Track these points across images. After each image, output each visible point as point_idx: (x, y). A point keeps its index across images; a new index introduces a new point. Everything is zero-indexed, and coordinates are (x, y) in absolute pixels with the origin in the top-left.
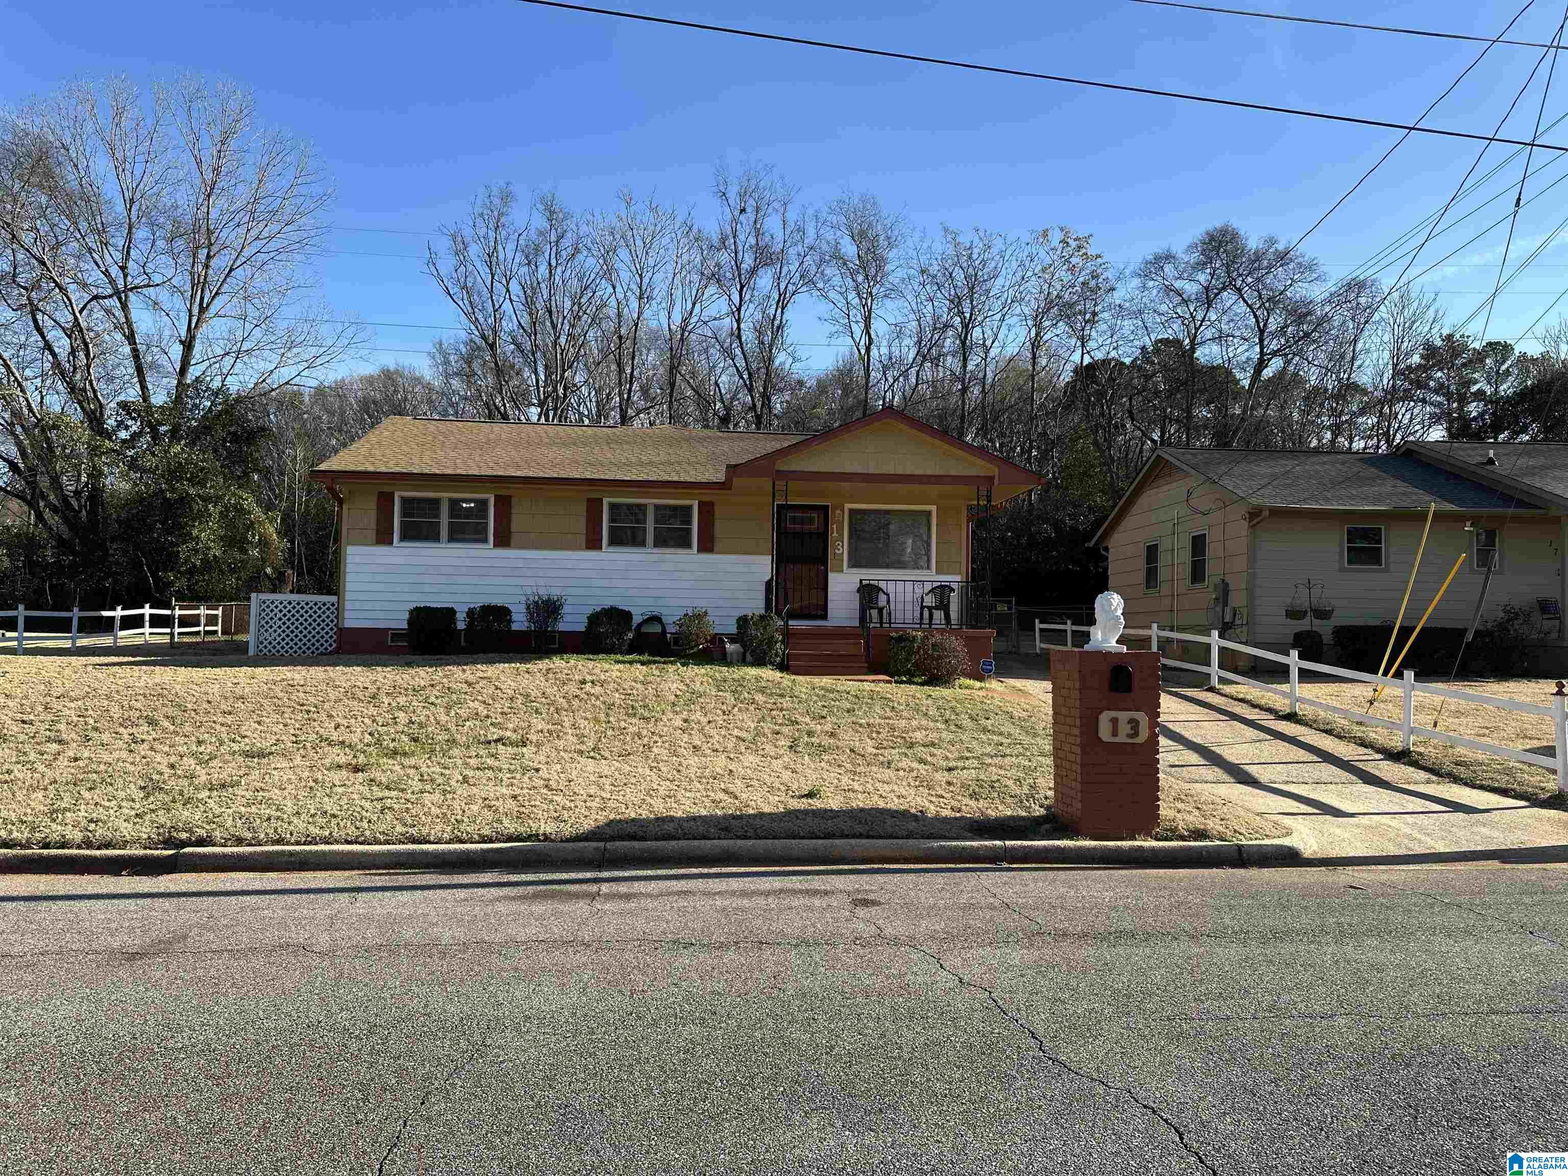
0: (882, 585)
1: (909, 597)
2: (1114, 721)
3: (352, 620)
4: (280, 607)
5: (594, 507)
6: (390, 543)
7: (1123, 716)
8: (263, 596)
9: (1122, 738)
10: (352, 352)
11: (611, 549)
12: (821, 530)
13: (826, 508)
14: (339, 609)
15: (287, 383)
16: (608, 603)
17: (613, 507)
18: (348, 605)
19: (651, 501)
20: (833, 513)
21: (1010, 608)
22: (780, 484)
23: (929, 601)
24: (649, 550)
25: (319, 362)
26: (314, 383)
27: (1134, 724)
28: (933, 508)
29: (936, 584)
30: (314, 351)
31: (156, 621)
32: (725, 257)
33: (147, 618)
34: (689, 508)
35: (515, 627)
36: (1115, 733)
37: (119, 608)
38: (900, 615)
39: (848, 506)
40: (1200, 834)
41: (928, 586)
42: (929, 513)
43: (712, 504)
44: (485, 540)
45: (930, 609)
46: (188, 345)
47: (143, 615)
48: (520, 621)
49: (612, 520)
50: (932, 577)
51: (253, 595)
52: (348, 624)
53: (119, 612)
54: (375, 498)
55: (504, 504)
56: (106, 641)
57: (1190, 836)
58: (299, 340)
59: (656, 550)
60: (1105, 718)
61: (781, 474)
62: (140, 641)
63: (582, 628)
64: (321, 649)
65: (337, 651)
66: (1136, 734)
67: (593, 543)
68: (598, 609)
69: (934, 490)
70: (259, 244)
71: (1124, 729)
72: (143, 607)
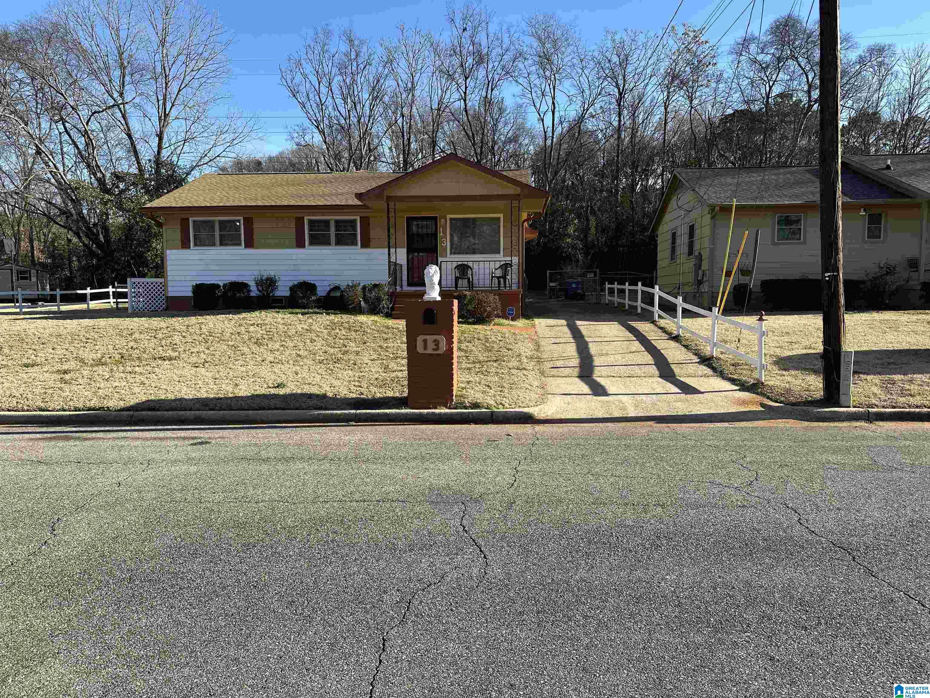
0: (470, 264)
1: (487, 271)
2: (425, 341)
3: (173, 292)
4: (143, 285)
5: (299, 222)
6: (189, 247)
7: (430, 338)
8: (134, 280)
9: (429, 351)
10: (253, 135)
11: (311, 247)
12: (433, 232)
13: (435, 219)
14: (165, 285)
15: (218, 156)
16: (302, 279)
17: (311, 222)
18: (170, 284)
19: (332, 218)
20: (440, 222)
21: (595, 276)
22: (392, 204)
23: (499, 273)
24: (333, 247)
25: (235, 142)
26: (234, 155)
27: (436, 342)
28: (501, 216)
29: (502, 263)
30: (232, 136)
31: (117, 295)
32: (456, 61)
33: (111, 294)
34: (354, 221)
35: (252, 294)
36: (425, 348)
37: (89, 288)
38: (481, 282)
39: (448, 217)
40: (476, 405)
41: (498, 265)
42: (498, 219)
43: (368, 218)
44: (239, 244)
45: (498, 278)
46: (160, 136)
47: (108, 292)
48: (254, 292)
49: (310, 230)
50: (501, 258)
51: (129, 279)
52: (170, 294)
53: (89, 291)
54: (179, 222)
55: (248, 222)
56: (82, 306)
57: (470, 407)
58: (225, 130)
59: (337, 247)
60: (420, 339)
61: (389, 198)
62: (107, 306)
63: (288, 294)
64: (153, 308)
65: (166, 309)
66: (437, 349)
67: (300, 244)
68: (296, 283)
69: (501, 204)
70: (194, 73)
71: (431, 346)
72: (108, 288)
